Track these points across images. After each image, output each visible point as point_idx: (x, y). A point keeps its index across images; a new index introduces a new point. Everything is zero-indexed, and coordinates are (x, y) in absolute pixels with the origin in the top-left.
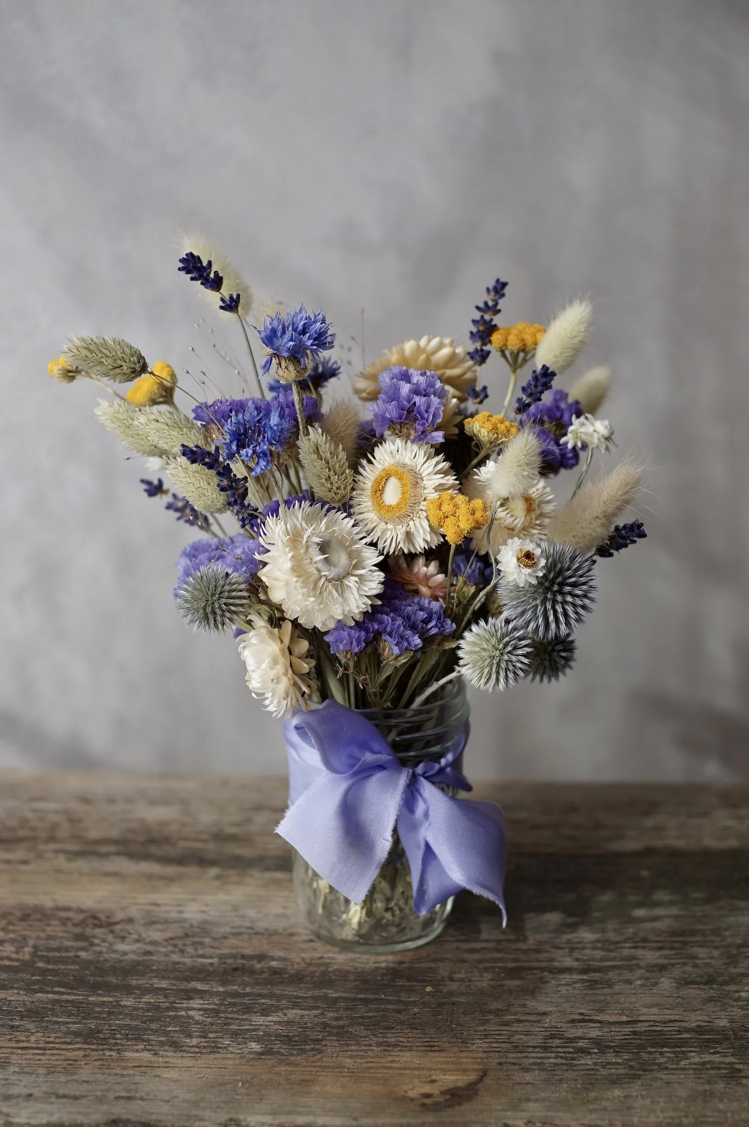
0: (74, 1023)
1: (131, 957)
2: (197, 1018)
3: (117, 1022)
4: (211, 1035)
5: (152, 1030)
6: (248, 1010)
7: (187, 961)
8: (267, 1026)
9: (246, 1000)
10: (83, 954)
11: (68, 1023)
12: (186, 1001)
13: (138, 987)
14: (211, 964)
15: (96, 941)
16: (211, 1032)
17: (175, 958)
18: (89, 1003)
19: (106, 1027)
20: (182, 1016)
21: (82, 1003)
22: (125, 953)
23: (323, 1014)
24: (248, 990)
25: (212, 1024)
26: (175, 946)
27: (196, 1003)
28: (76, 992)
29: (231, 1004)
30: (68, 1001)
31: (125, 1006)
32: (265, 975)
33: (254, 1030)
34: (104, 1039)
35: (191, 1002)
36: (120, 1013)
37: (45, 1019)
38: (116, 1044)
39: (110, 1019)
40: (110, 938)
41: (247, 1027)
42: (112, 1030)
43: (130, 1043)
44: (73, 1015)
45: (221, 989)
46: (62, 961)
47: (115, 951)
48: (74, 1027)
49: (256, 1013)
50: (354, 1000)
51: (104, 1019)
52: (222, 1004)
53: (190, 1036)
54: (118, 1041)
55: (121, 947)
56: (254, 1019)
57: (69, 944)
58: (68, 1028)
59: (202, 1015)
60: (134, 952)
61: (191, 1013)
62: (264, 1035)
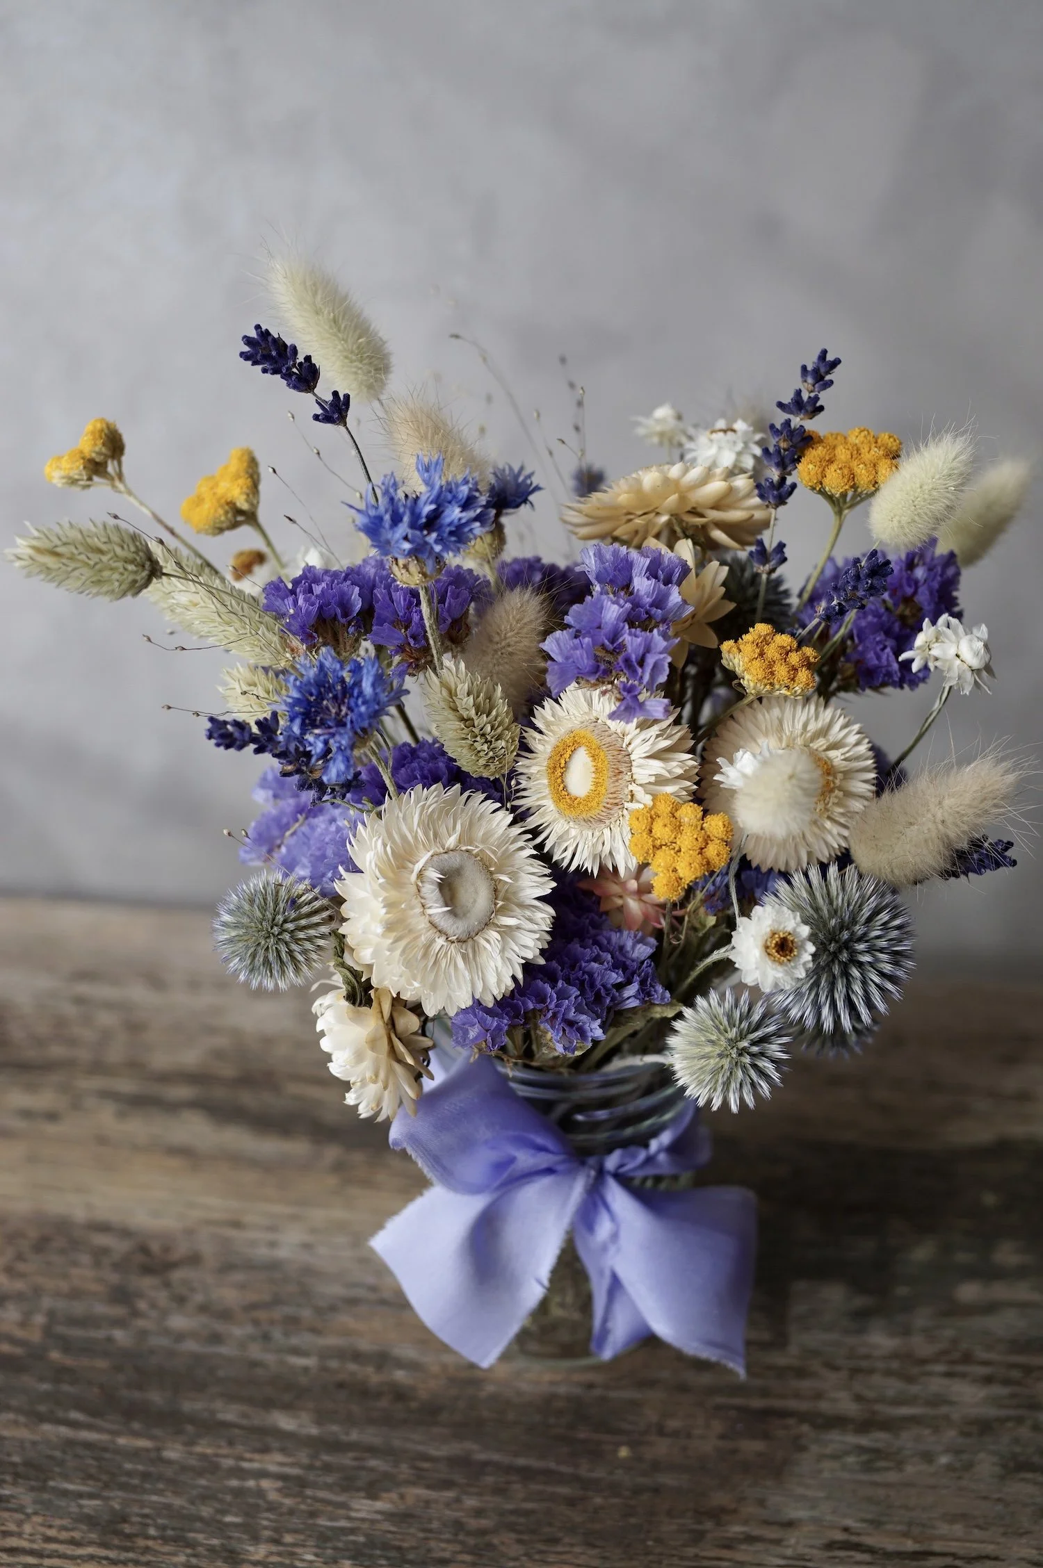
0: (91, 1496)
1: (191, 1346)
2: (273, 1496)
3: (154, 1498)
4: (288, 1539)
5: (201, 1519)
6: (348, 1484)
7: (270, 1358)
8: (373, 1522)
9: (347, 1460)
10: (119, 1335)
11: (80, 1495)
12: (257, 1456)
13: (192, 1419)
14: (306, 1370)
15: (142, 1305)
16: (290, 1531)
17: (255, 1351)
18: (118, 1451)
19: (136, 1509)
20: (249, 1490)
21: (105, 1449)
22: (180, 1337)
23: (458, 1500)
24: (354, 1436)
25: (291, 1512)
26: (256, 1322)
27: (274, 1462)
28: (99, 1422)
29: (327, 1468)
30: (88, 1445)
31: (169, 1462)
32: (384, 1403)
33: (352, 1531)
34: (129, 1537)
35: (267, 1457)
36: (160, 1478)
37: (51, 1483)
38: (147, 1550)
39: (145, 1491)
40: (162, 1297)
41: (343, 1523)
42: (146, 1516)
43: (166, 1549)
44: (90, 1477)
45: (314, 1431)
46: (87, 1349)
47: (167, 1332)
48: (90, 1505)
49: (358, 1490)
50: (509, 1469)
51: (134, 1489)
52: (310, 1467)
53: (256, 1539)
54: (150, 1543)
55: (178, 1322)
56: (355, 1504)
57: (101, 1309)
58: (81, 1506)
59: (279, 1490)
60: (193, 1335)
61: (266, 1484)
62: (365, 1545)
